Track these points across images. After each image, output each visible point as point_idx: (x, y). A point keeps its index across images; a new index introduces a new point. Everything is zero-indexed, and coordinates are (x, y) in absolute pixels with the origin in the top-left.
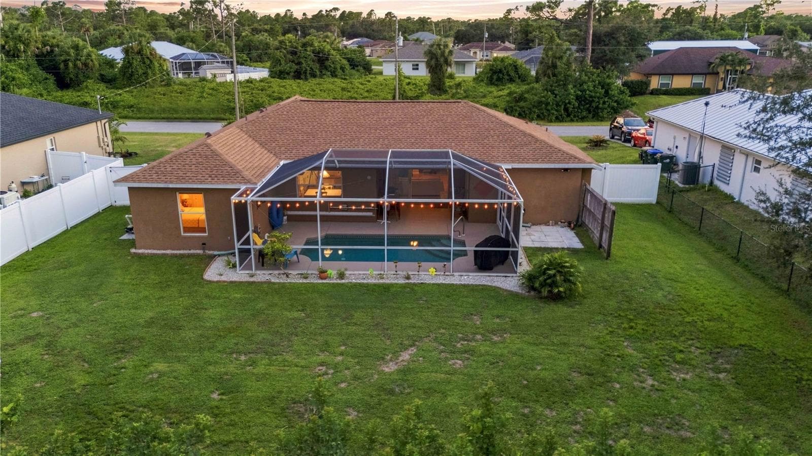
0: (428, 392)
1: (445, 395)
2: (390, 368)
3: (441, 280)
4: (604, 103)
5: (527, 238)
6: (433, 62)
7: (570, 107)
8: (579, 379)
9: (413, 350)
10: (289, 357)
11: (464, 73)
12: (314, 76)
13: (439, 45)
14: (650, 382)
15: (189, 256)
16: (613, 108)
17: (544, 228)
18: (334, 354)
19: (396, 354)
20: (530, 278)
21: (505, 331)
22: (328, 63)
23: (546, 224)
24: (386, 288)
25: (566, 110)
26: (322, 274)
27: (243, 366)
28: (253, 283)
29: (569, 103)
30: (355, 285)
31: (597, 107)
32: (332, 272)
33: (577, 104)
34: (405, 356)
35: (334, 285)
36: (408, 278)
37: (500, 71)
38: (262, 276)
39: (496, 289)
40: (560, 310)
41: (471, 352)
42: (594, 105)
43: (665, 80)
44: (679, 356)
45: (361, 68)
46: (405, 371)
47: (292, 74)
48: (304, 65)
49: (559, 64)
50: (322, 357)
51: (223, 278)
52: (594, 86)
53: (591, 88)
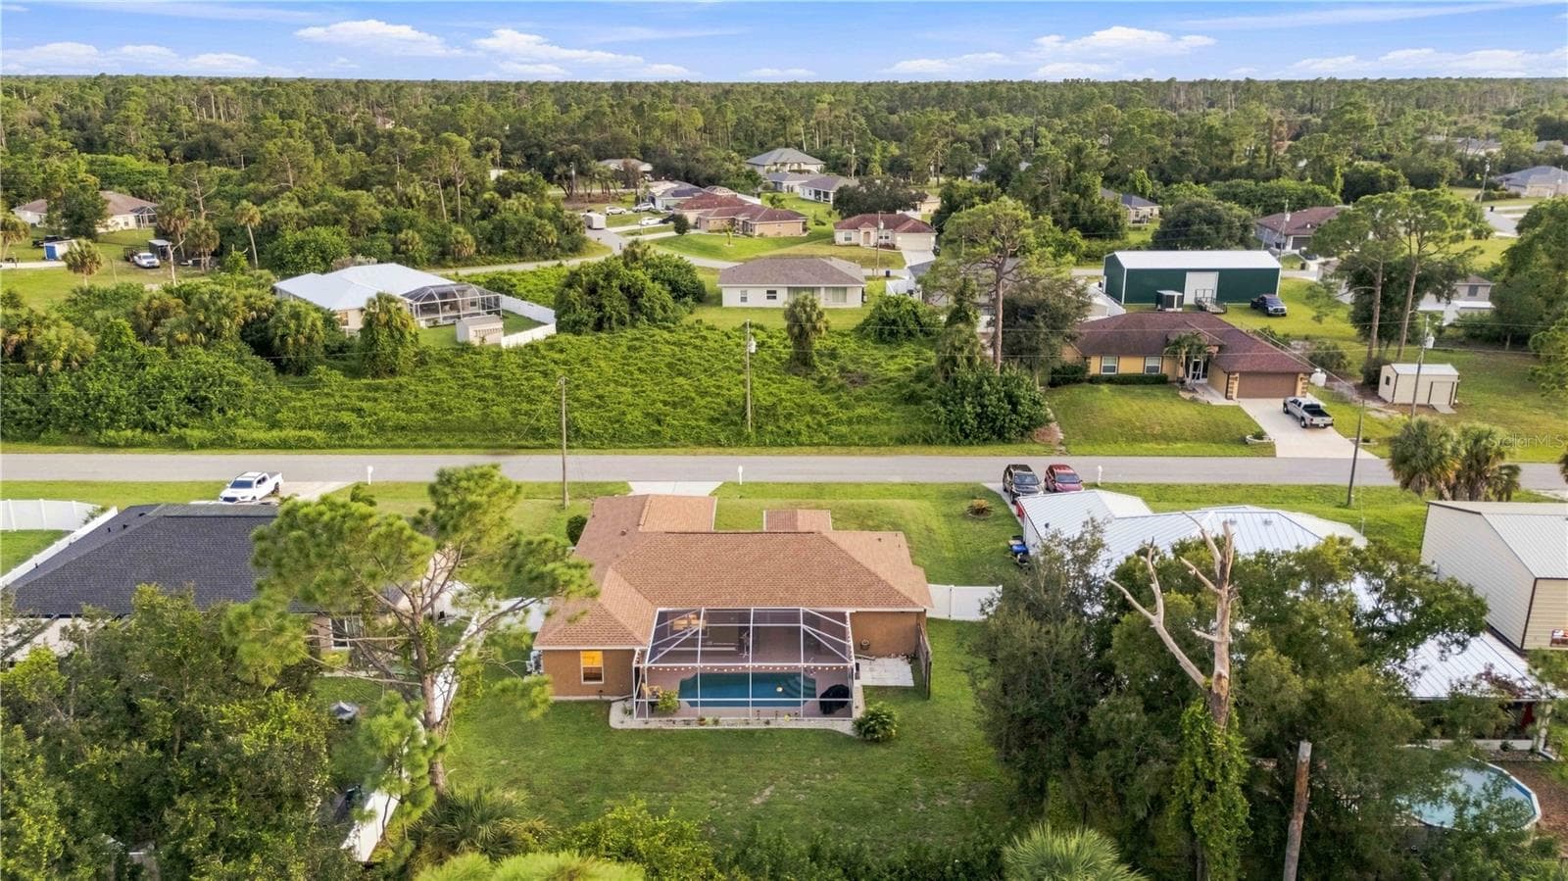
0: (782, 817)
1: (792, 819)
2: (757, 801)
3: (793, 725)
4: (1011, 421)
5: (869, 675)
6: (796, 330)
7: (967, 428)
8: (877, 805)
9: (772, 788)
10: (690, 794)
11: (845, 300)
12: (622, 322)
13: (804, 306)
14: (922, 806)
15: (590, 702)
16: (1023, 426)
17: (886, 660)
18: (721, 791)
19: (761, 791)
20: (859, 725)
21: (836, 770)
22: (643, 301)
23: (889, 656)
24: (751, 733)
25: (962, 430)
26: (701, 721)
27: (662, 801)
28: (648, 730)
29: (967, 423)
30: (728, 731)
31: (1002, 427)
32: (709, 719)
33: (975, 424)
34: (767, 792)
35: (711, 731)
36: (768, 723)
37: (894, 322)
38: (655, 723)
39: (835, 733)
40: (880, 751)
41: (811, 787)
42: (998, 424)
43: (1109, 362)
44: (947, 788)
45: (689, 299)
46: (767, 804)
47: (591, 325)
48: (608, 309)
49: (958, 356)
50: (713, 793)
51: (624, 726)
52: (999, 400)
53: (995, 403)
